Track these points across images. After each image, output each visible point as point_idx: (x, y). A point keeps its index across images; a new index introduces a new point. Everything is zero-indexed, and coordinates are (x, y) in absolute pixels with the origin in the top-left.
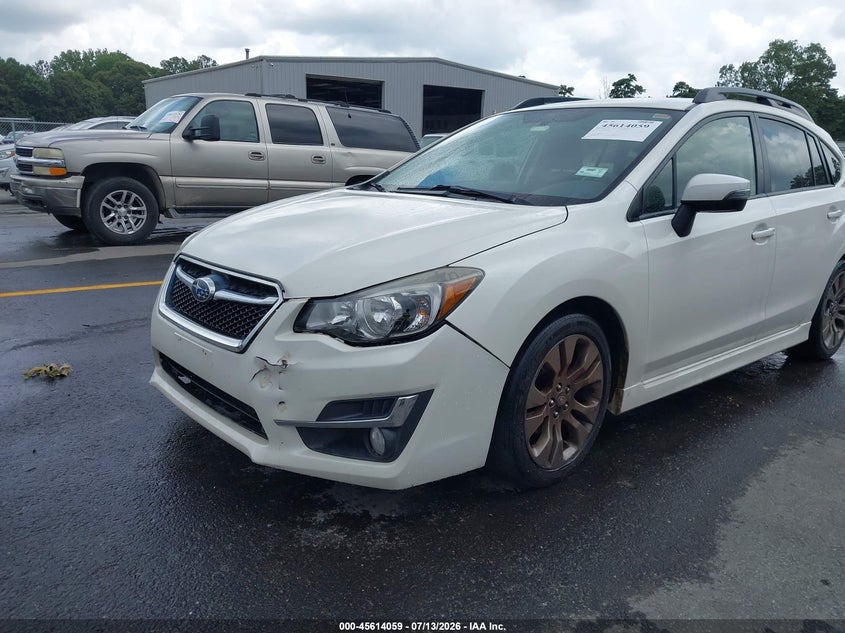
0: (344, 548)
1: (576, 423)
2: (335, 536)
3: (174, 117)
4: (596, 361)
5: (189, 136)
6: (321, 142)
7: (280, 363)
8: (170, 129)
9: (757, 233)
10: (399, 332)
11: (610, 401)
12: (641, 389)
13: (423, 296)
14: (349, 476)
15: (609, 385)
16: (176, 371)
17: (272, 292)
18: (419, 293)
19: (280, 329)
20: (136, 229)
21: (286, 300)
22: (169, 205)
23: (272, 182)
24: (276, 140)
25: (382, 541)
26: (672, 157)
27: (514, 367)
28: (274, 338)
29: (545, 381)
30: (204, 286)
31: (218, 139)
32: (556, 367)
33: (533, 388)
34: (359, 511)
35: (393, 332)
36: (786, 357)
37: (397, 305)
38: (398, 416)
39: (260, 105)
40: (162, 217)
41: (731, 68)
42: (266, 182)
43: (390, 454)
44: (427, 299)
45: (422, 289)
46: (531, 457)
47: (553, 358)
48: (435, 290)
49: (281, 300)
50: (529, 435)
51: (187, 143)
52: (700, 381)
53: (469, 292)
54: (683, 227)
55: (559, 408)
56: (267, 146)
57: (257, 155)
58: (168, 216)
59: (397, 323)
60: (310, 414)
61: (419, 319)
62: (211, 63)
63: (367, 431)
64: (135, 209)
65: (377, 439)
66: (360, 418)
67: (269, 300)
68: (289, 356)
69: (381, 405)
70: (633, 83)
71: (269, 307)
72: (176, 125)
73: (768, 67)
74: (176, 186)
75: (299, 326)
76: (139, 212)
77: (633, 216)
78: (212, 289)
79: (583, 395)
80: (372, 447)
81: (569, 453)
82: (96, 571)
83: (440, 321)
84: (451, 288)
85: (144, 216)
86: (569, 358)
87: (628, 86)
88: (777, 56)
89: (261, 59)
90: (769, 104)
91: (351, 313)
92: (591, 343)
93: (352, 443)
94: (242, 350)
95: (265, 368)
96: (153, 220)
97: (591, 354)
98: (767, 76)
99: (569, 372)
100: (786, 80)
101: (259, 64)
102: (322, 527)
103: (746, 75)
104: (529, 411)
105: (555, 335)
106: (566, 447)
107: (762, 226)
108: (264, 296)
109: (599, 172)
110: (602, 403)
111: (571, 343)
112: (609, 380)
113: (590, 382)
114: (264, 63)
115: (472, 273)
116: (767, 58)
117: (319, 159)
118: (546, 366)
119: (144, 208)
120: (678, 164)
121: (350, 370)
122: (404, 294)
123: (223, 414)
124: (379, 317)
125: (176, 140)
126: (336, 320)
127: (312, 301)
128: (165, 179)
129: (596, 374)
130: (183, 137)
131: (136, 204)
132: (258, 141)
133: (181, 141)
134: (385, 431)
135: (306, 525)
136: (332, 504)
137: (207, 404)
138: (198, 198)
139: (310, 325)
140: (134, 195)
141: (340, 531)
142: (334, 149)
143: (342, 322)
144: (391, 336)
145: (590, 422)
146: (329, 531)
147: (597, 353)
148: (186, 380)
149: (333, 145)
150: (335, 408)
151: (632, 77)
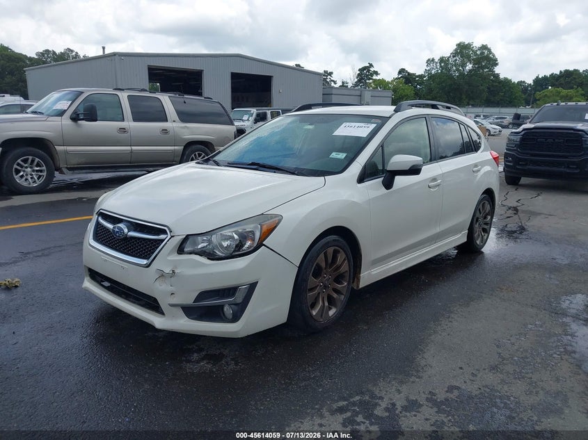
0: (211, 371)
1: (335, 295)
2: (206, 366)
3: (63, 105)
4: (344, 260)
5: (75, 118)
6: (166, 120)
7: (171, 272)
8: (61, 113)
9: (431, 184)
10: (237, 251)
11: (353, 282)
12: (370, 274)
13: (250, 231)
14: (212, 332)
15: (352, 274)
16: (99, 279)
17: (164, 232)
18: (248, 230)
19: (169, 254)
20: (39, 182)
21: (172, 237)
22: (62, 165)
23: (133, 148)
24: (135, 120)
25: (232, 366)
26: (382, 146)
27: (300, 267)
28: (166, 258)
29: (318, 273)
30: (121, 229)
31: (96, 121)
32: (323, 265)
33: (311, 278)
34: (218, 352)
35: (234, 251)
36: (456, 251)
37: (236, 237)
38: (239, 297)
39: (124, 97)
40: (57, 173)
41: (433, 60)
42: (129, 148)
43: (235, 318)
44: (253, 232)
45: (249, 228)
46: (311, 315)
47: (321, 260)
48: (256, 227)
49: (169, 237)
50: (309, 304)
51: (73, 123)
52: (404, 268)
53: (275, 227)
54: (388, 184)
55: (325, 287)
56: (129, 124)
57: (123, 130)
58: (62, 172)
59: (237, 246)
60: (189, 299)
61: (248, 243)
62: (74, 54)
63: (222, 307)
64: (38, 169)
65: (228, 311)
66: (218, 299)
67: (162, 237)
68: (176, 268)
69: (230, 291)
70: (372, 69)
71: (162, 240)
72: (65, 111)
73: (456, 60)
74: (66, 152)
75: (181, 250)
76: (41, 171)
77: (361, 180)
78: (126, 230)
79: (338, 279)
80: (224, 315)
81: (331, 313)
82: (73, 393)
83: (260, 245)
84: (265, 226)
85: (45, 174)
86: (330, 261)
87: (369, 71)
88: (461, 52)
89: (114, 54)
90: (438, 108)
91: (210, 242)
92: (341, 250)
93: (213, 314)
94: (148, 266)
95: (162, 275)
96: (50, 176)
97: (341, 257)
98: (455, 65)
99: (330, 268)
100: (467, 68)
101: (113, 58)
102: (198, 362)
103: (443, 64)
104: (309, 290)
105: (321, 248)
106: (330, 309)
107: (434, 179)
108: (158, 235)
109: (342, 156)
110: (348, 284)
111: (330, 250)
112: (352, 270)
113: (342, 272)
114: (117, 57)
115: (275, 217)
116: (455, 54)
117: (165, 131)
118: (317, 265)
119: (44, 168)
120: (385, 149)
121: (212, 274)
122: (240, 231)
123: (134, 303)
124: (225, 244)
125: (66, 121)
126: (200, 247)
127: (188, 237)
128: (58, 148)
129: (345, 267)
130: (71, 119)
131: (38, 165)
132: (123, 120)
133: (70, 122)
134: (232, 306)
135: (189, 361)
136: (201, 350)
137: (123, 298)
138: (83, 160)
139: (186, 250)
140: (37, 160)
141: (207, 363)
142: (174, 124)
143: (204, 247)
144: (234, 254)
145: (342, 294)
146: (202, 364)
147: (344, 256)
148: (106, 284)
149: (174, 121)
150: (204, 295)
151: (371, 65)
